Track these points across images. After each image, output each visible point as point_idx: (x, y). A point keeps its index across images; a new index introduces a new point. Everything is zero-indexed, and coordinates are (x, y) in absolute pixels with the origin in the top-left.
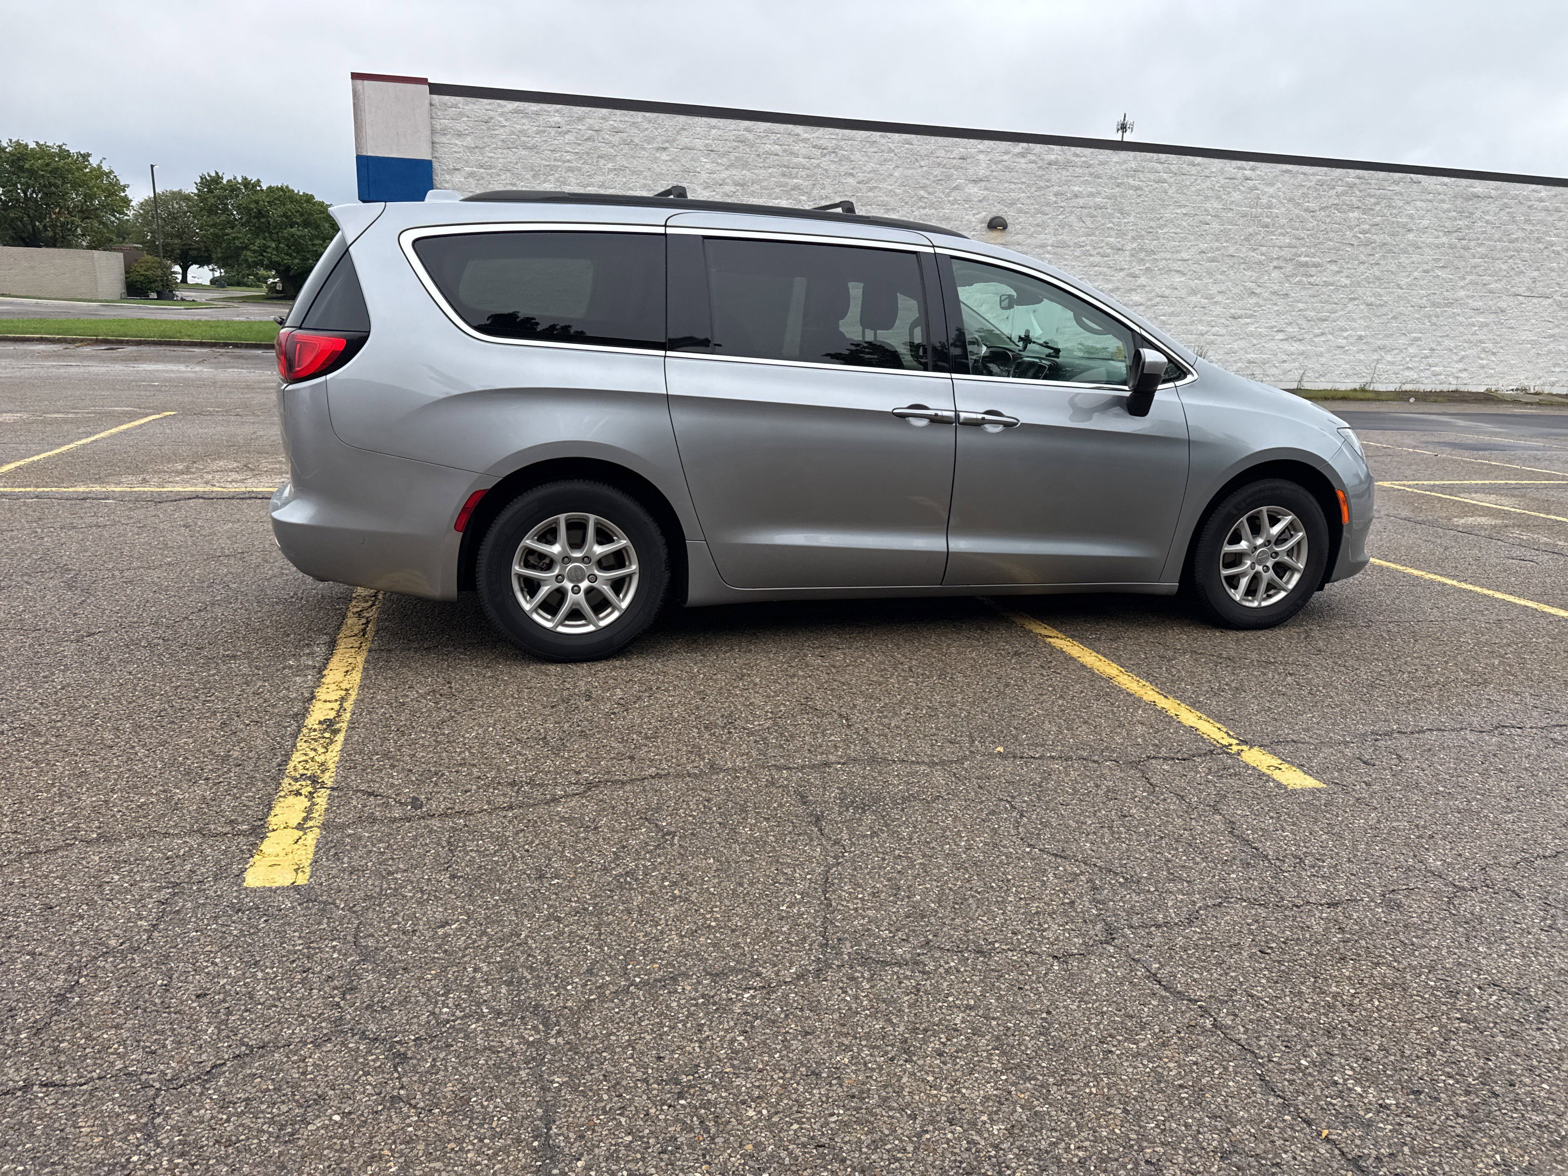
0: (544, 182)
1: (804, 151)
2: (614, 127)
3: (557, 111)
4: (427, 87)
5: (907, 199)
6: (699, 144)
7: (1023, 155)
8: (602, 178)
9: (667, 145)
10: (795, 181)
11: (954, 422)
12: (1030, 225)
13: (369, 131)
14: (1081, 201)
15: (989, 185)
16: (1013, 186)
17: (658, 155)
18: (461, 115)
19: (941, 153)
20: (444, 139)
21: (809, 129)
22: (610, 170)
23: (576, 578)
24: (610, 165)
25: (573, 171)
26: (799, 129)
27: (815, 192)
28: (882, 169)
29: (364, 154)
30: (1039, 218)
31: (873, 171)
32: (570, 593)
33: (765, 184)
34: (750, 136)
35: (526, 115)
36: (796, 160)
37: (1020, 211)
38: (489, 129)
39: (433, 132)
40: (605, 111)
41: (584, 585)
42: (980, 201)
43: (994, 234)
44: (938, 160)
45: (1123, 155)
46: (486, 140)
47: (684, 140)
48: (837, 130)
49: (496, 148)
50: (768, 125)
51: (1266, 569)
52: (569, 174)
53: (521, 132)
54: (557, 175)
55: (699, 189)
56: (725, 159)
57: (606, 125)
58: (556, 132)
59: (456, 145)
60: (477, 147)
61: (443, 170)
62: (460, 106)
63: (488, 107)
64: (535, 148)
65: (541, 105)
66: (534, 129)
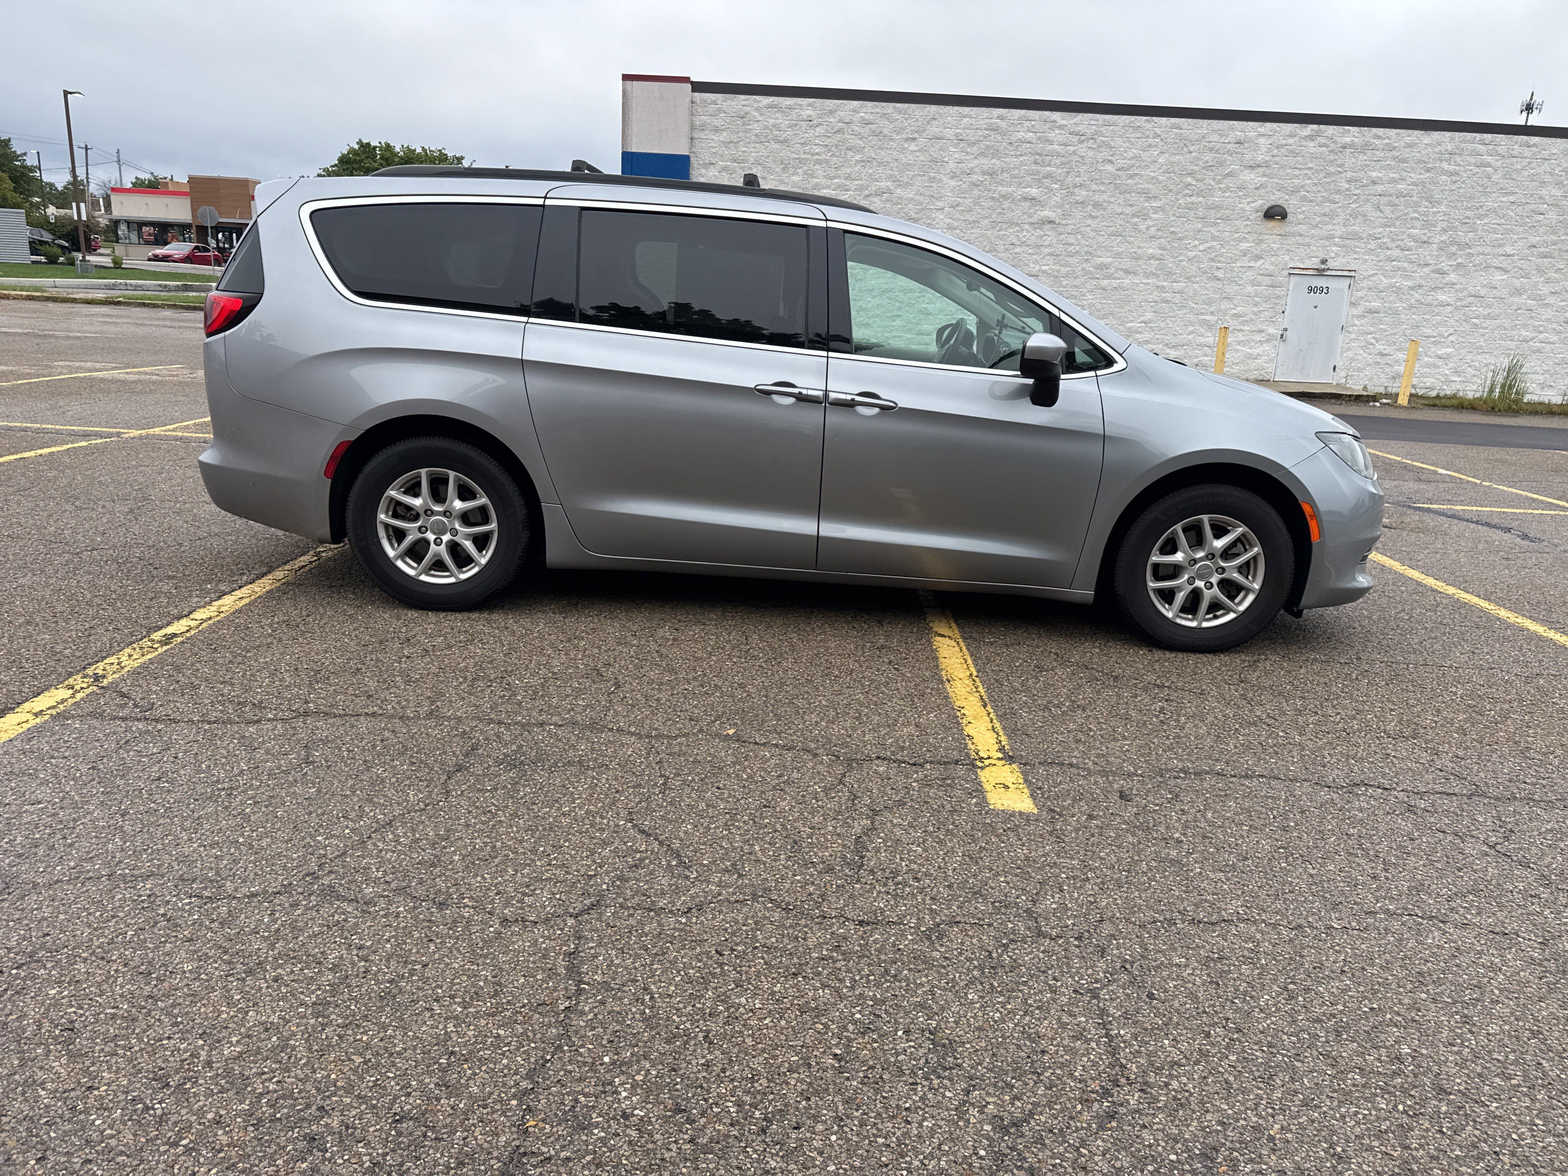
0: (793, 175)
1: (1060, 138)
2: (864, 119)
3: (810, 105)
4: (689, 86)
5: (1172, 187)
6: (949, 133)
7: (1311, 138)
8: (848, 170)
9: (916, 135)
10: (1048, 168)
11: (822, 402)
12: (1315, 214)
13: (634, 128)
14: (1380, 188)
15: (1268, 171)
16: (1297, 172)
17: (906, 145)
18: (720, 111)
19: (1215, 137)
20: (702, 135)
21: (1067, 115)
22: (857, 162)
23: (440, 530)
24: (858, 157)
25: (820, 164)
26: (1056, 116)
27: (1069, 180)
28: (1145, 156)
29: (629, 150)
30: (1327, 207)
31: (1134, 157)
32: (432, 545)
33: (1016, 172)
34: (1003, 124)
35: (779, 109)
36: (1050, 147)
37: (1304, 199)
38: (744, 124)
39: (693, 128)
40: (856, 103)
41: (446, 538)
42: (1257, 188)
43: (1271, 224)
44: (1211, 145)
45: (1437, 135)
46: (741, 134)
47: (933, 130)
48: (1098, 116)
49: (749, 143)
50: (1023, 112)
51: (1210, 586)
52: (817, 167)
53: (774, 126)
54: (805, 168)
55: (945, 179)
56: (975, 148)
57: (857, 117)
58: (807, 126)
59: (713, 140)
60: (732, 142)
61: (700, 164)
62: (718, 102)
63: (744, 103)
64: (786, 141)
65: (795, 99)
66: (787, 123)
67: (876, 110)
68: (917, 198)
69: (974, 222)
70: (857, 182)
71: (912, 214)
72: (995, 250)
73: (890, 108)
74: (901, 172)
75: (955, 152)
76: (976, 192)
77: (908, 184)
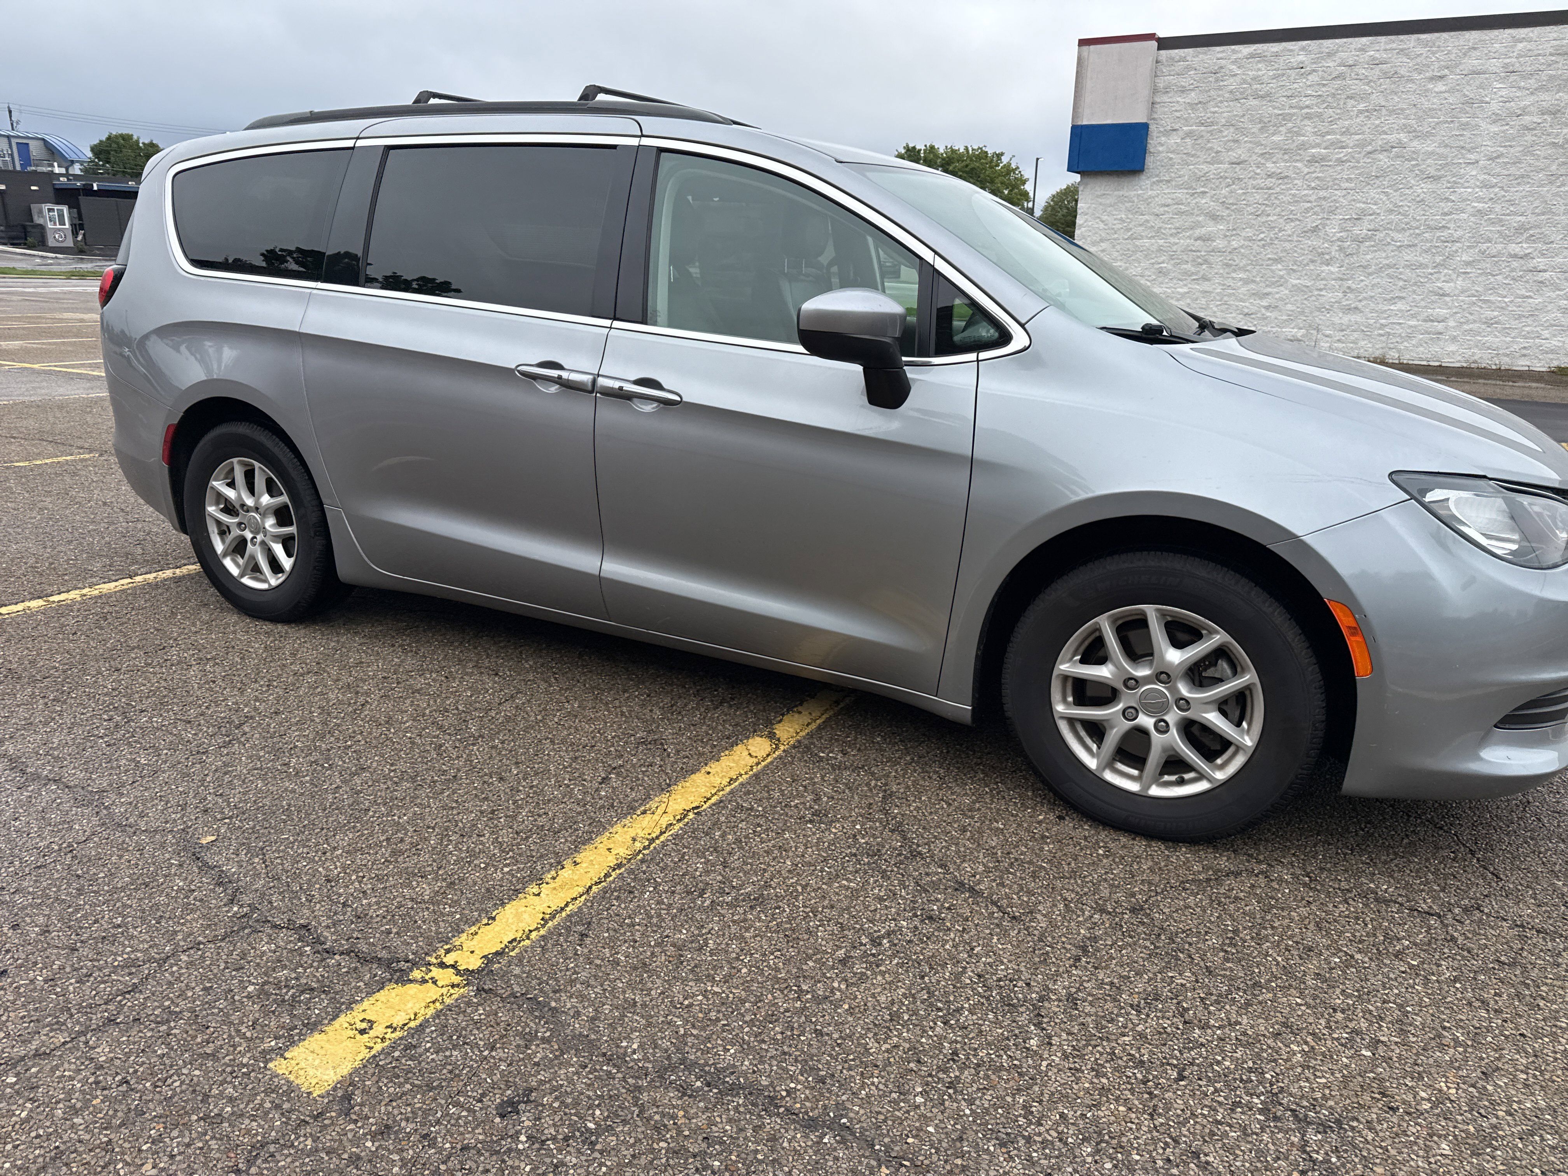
0: (1274, 134)
2: (1374, 59)
3: (1303, 49)
4: (1155, 44)
6: (1495, 65)
8: (1346, 123)
9: (1446, 72)
11: (592, 390)
13: (1088, 98)
17: (1431, 86)
18: (1188, 68)
20: (1165, 98)
22: (1360, 112)
23: (254, 529)
24: (1361, 106)
25: (1310, 118)
29: (1079, 123)
35: (1261, 57)
38: (1217, 80)
39: (1155, 91)
40: (1364, 40)
46: (1212, 93)
47: (1471, 62)
49: (1221, 102)
51: (1162, 727)
52: (1306, 122)
53: (1254, 79)
54: (1290, 125)
55: (1483, 125)
56: (1532, 81)
57: (1365, 57)
58: (1297, 74)
59: (1178, 102)
60: (1200, 102)
61: (1160, 132)
62: (1188, 58)
63: (1220, 55)
64: (1268, 95)
65: (1284, 44)
66: (1271, 73)
67: (1394, 46)
68: (1442, 150)
69: (1522, 176)
70: (1357, 137)
71: (1432, 171)
72: (1551, 212)
73: (1410, 41)
74: (1420, 119)
75: (1502, 90)
76: (1529, 138)
77: (1429, 135)
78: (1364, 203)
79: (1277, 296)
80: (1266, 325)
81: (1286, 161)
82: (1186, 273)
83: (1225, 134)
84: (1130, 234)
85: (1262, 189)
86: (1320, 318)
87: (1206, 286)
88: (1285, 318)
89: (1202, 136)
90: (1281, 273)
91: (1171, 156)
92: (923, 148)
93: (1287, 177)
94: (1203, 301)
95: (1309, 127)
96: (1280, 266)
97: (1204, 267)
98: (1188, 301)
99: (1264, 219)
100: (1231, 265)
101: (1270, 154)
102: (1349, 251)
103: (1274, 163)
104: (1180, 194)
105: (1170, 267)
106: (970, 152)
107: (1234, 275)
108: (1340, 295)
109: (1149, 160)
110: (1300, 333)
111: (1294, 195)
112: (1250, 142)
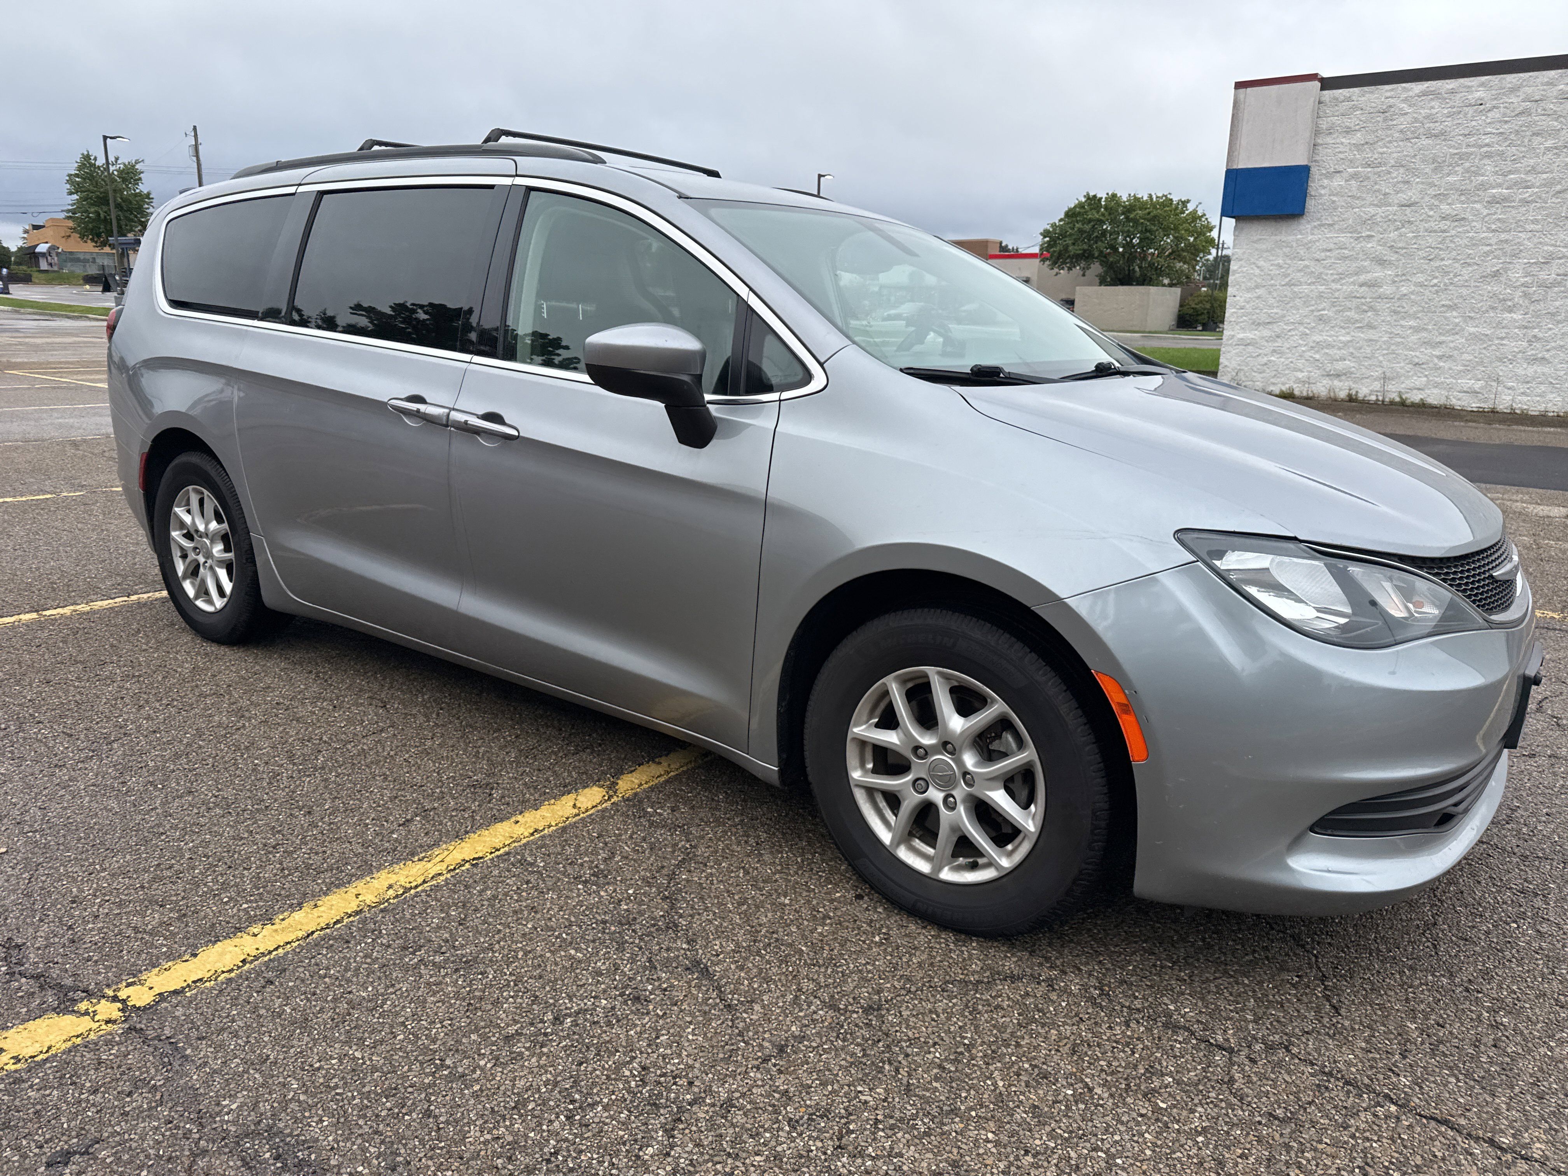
0: (1448, 175)
3: (1482, 84)
4: (1317, 84)
8: (1532, 162)
13: (1244, 142)
18: (1355, 108)
20: (1329, 140)
22: (1548, 149)
24: (1549, 143)
25: (1490, 157)
29: (1235, 167)
35: (1436, 95)
38: (1385, 120)
39: (1317, 132)
40: (1553, 74)
46: (1380, 133)
49: (1390, 142)
52: (1486, 161)
53: (1427, 117)
54: (1467, 165)
57: (1554, 91)
58: (1475, 111)
59: (1342, 143)
60: (1367, 143)
61: (1322, 174)
62: (1354, 98)
63: (1388, 94)
64: (1442, 134)
65: (1462, 81)
66: (1446, 111)
70: (1545, 176)
78: (1552, 245)
79: (1452, 345)
80: (1439, 376)
81: (1463, 202)
82: (1349, 320)
83: (1394, 175)
84: (1287, 280)
85: (1435, 231)
86: (1502, 370)
87: (1371, 334)
88: (1460, 368)
89: (1369, 178)
90: (1457, 320)
91: (1334, 198)
92: (1104, 196)
93: (1464, 219)
94: (1368, 350)
95: (1489, 167)
96: (1455, 314)
97: (1369, 314)
98: (1351, 350)
99: (1438, 263)
100: (1399, 312)
101: (1444, 195)
102: (1535, 297)
103: (1449, 204)
104: (1344, 238)
105: (1331, 314)
106: (1154, 200)
107: (1403, 323)
108: (1525, 344)
109: (1310, 204)
110: (1478, 385)
111: (1472, 238)
112: (1423, 183)
